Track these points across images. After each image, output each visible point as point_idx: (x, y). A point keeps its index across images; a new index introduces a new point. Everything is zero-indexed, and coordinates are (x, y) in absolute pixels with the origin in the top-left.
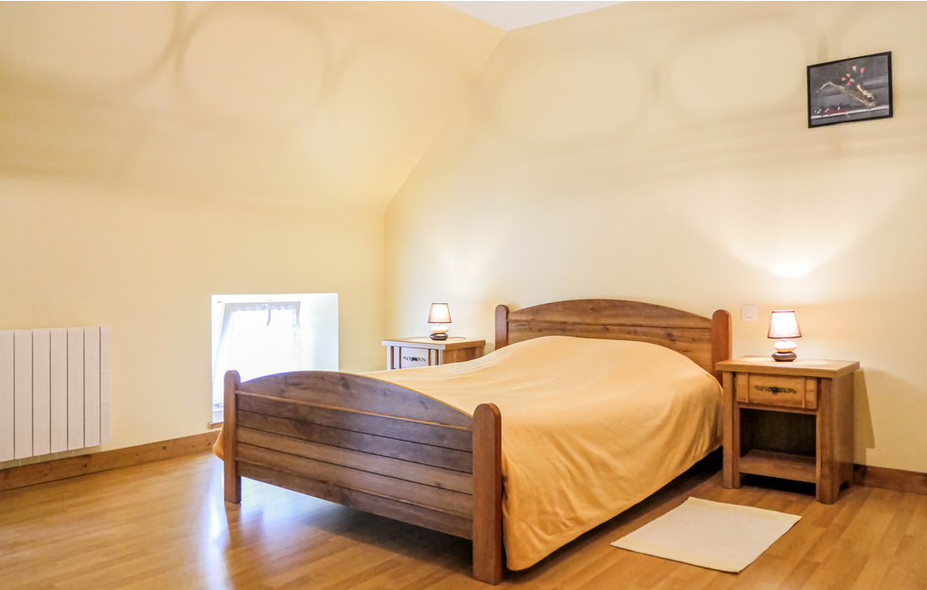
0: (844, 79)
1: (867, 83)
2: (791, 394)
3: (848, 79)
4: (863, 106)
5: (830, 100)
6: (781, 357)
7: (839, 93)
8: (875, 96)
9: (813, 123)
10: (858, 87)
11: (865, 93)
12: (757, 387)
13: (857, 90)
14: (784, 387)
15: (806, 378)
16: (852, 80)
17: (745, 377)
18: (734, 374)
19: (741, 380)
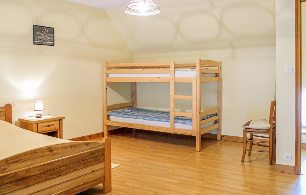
0: (43, 32)
1: (48, 35)
2: (53, 126)
3: (44, 32)
4: (47, 41)
5: (39, 37)
6: (39, 116)
7: (42, 36)
8: (51, 39)
9: (35, 43)
10: (46, 35)
11: (48, 37)
12: (44, 126)
13: (46, 36)
14: (51, 124)
15: (56, 120)
16: (45, 33)
17: (40, 124)
18: (37, 124)
19: (39, 125)
